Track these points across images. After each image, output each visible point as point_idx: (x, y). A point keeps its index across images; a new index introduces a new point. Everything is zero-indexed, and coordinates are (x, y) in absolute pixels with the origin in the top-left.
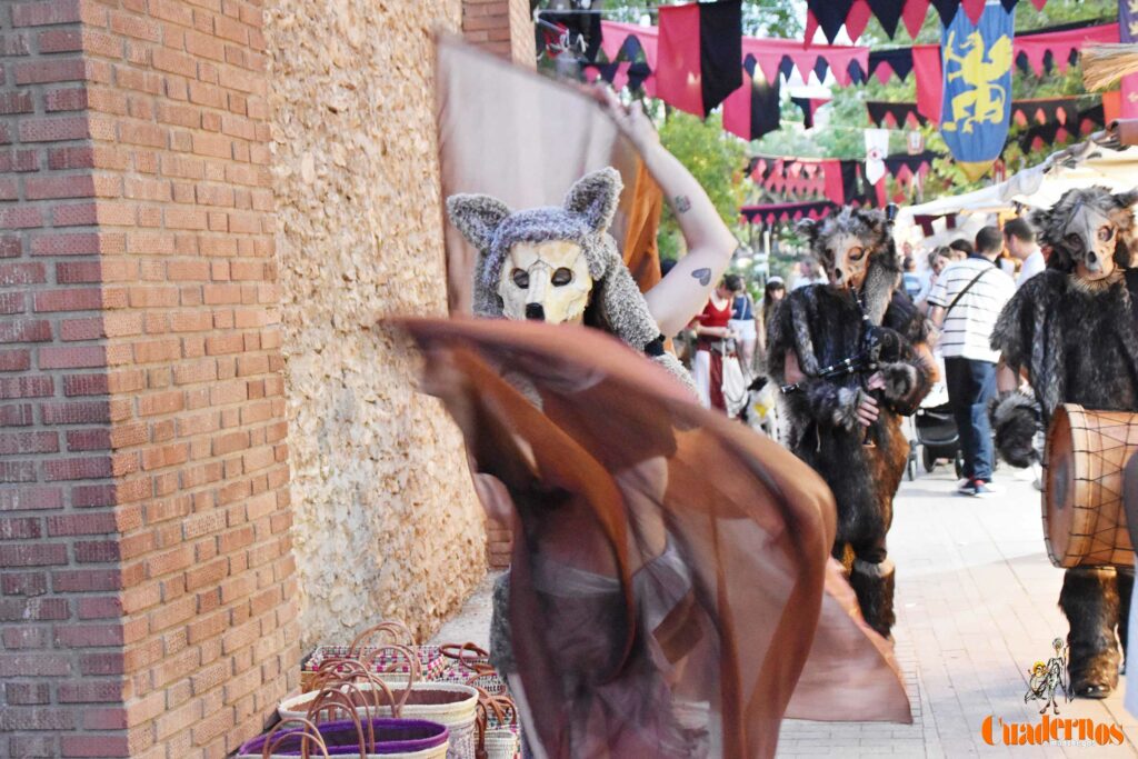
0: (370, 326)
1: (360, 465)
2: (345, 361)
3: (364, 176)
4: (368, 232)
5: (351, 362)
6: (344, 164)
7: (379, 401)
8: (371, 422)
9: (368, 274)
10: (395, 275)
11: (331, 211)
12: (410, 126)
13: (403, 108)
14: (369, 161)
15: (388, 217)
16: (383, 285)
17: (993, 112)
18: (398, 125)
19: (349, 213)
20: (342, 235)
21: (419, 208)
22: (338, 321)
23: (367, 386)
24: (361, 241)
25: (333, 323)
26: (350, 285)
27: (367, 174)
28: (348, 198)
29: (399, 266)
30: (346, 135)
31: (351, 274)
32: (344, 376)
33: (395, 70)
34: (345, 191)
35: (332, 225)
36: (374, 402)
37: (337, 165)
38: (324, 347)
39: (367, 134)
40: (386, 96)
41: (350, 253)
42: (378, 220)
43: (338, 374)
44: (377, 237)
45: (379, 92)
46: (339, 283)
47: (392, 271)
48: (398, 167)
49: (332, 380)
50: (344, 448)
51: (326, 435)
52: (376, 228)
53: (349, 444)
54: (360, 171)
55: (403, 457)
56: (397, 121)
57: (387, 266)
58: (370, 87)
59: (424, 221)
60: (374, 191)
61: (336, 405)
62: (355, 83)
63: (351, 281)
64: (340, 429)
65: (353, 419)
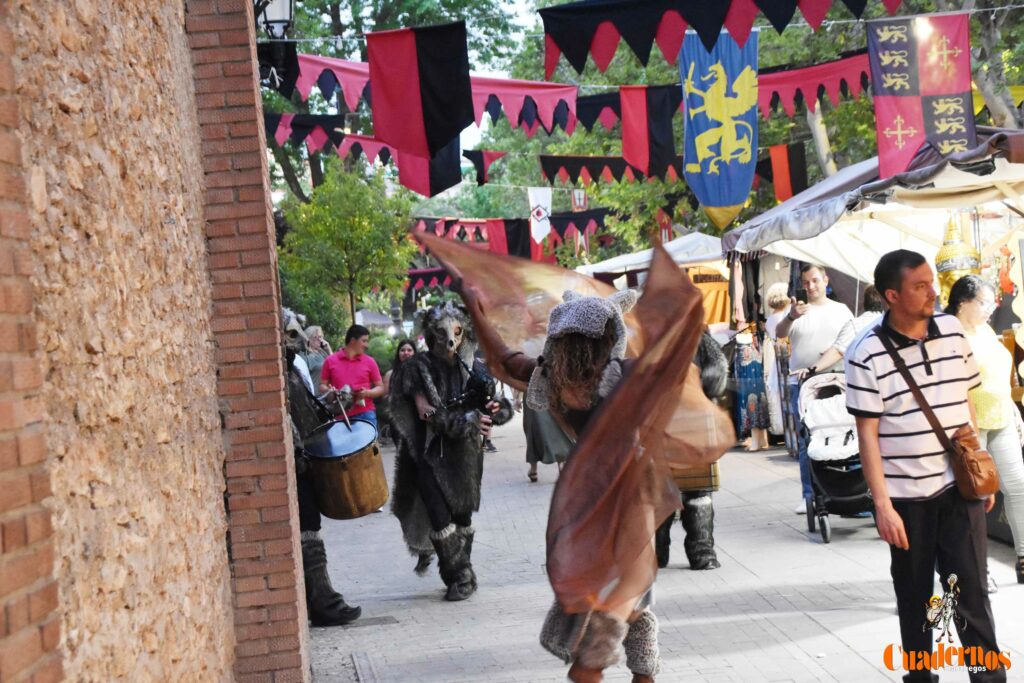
0: (120, 416)
1: (114, 621)
2: (93, 469)
3: (104, 206)
4: (112, 284)
5: (99, 469)
6: (81, 187)
7: (133, 523)
8: (125, 554)
9: (115, 343)
10: (143, 344)
11: (69, 254)
12: (149, 143)
13: (139, 119)
14: (109, 185)
15: (131, 262)
16: (130, 358)
17: (740, 151)
18: (136, 140)
19: (90, 257)
20: (83, 287)
21: (163, 254)
22: (83, 411)
23: (119, 502)
24: (105, 298)
25: (76, 416)
26: (96, 359)
27: (107, 203)
28: (88, 236)
29: (147, 331)
30: (81, 145)
31: (95, 343)
32: (92, 491)
33: (128, 66)
34: (83, 224)
35: (71, 272)
36: (126, 525)
37: (72, 187)
38: (67, 450)
39: (104, 149)
40: (122, 98)
41: (93, 314)
42: (121, 267)
43: (85, 490)
44: (121, 292)
45: (115, 92)
46: (82, 357)
47: (140, 340)
48: (139, 197)
49: (78, 499)
50: (94, 597)
51: (73, 583)
52: (120, 279)
53: (100, 590)
54: (98, 198)
55: (159, 597)
56: (135, 135)
57: (133, 332)
58: (105, 82)
59: (168, 270)
60: (115, 228)
61: (83, 534)
62: (88, 75)
63: (96, 353)
64: (91, 570)
65: (105, 555)
